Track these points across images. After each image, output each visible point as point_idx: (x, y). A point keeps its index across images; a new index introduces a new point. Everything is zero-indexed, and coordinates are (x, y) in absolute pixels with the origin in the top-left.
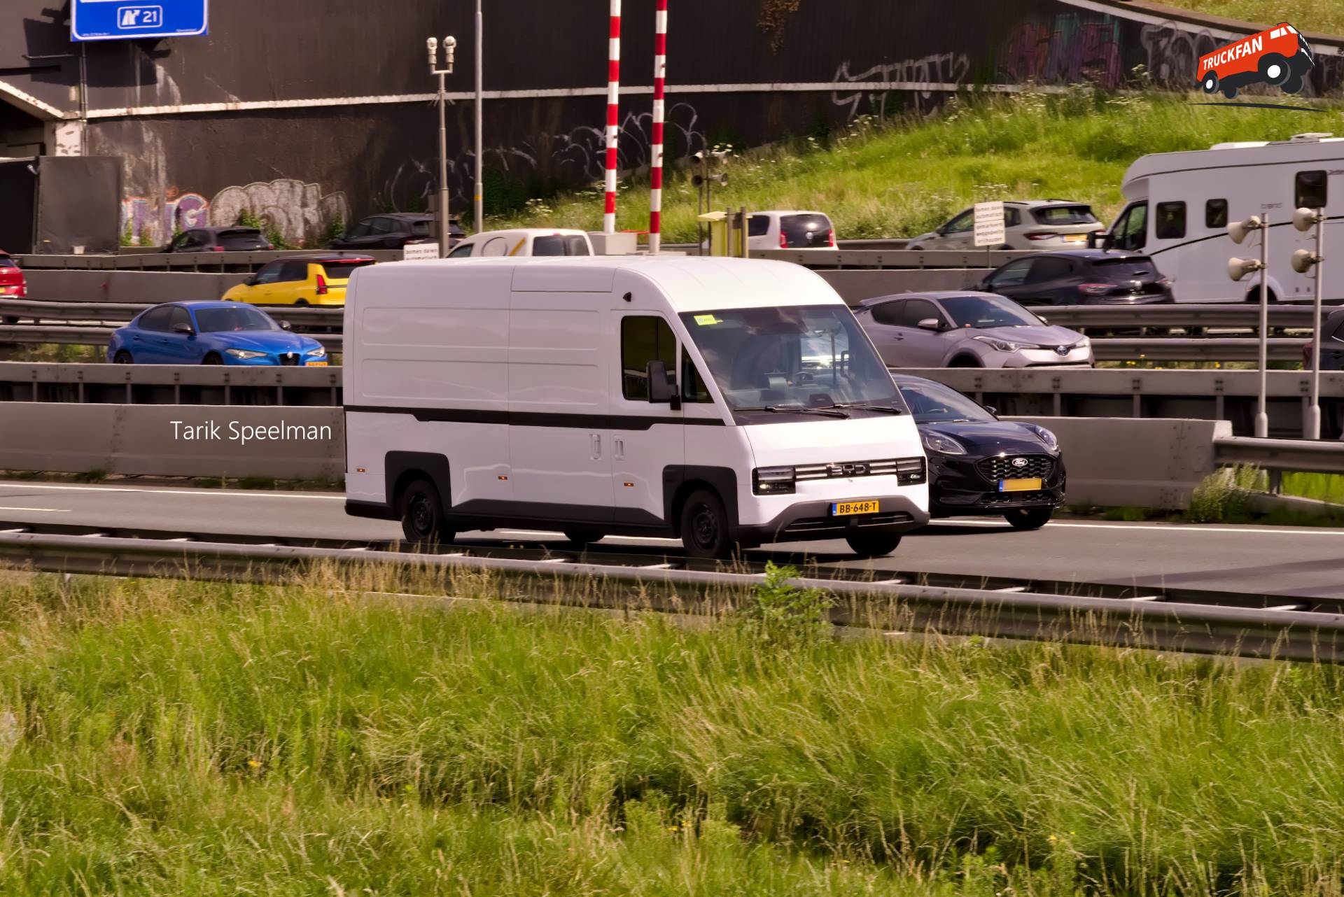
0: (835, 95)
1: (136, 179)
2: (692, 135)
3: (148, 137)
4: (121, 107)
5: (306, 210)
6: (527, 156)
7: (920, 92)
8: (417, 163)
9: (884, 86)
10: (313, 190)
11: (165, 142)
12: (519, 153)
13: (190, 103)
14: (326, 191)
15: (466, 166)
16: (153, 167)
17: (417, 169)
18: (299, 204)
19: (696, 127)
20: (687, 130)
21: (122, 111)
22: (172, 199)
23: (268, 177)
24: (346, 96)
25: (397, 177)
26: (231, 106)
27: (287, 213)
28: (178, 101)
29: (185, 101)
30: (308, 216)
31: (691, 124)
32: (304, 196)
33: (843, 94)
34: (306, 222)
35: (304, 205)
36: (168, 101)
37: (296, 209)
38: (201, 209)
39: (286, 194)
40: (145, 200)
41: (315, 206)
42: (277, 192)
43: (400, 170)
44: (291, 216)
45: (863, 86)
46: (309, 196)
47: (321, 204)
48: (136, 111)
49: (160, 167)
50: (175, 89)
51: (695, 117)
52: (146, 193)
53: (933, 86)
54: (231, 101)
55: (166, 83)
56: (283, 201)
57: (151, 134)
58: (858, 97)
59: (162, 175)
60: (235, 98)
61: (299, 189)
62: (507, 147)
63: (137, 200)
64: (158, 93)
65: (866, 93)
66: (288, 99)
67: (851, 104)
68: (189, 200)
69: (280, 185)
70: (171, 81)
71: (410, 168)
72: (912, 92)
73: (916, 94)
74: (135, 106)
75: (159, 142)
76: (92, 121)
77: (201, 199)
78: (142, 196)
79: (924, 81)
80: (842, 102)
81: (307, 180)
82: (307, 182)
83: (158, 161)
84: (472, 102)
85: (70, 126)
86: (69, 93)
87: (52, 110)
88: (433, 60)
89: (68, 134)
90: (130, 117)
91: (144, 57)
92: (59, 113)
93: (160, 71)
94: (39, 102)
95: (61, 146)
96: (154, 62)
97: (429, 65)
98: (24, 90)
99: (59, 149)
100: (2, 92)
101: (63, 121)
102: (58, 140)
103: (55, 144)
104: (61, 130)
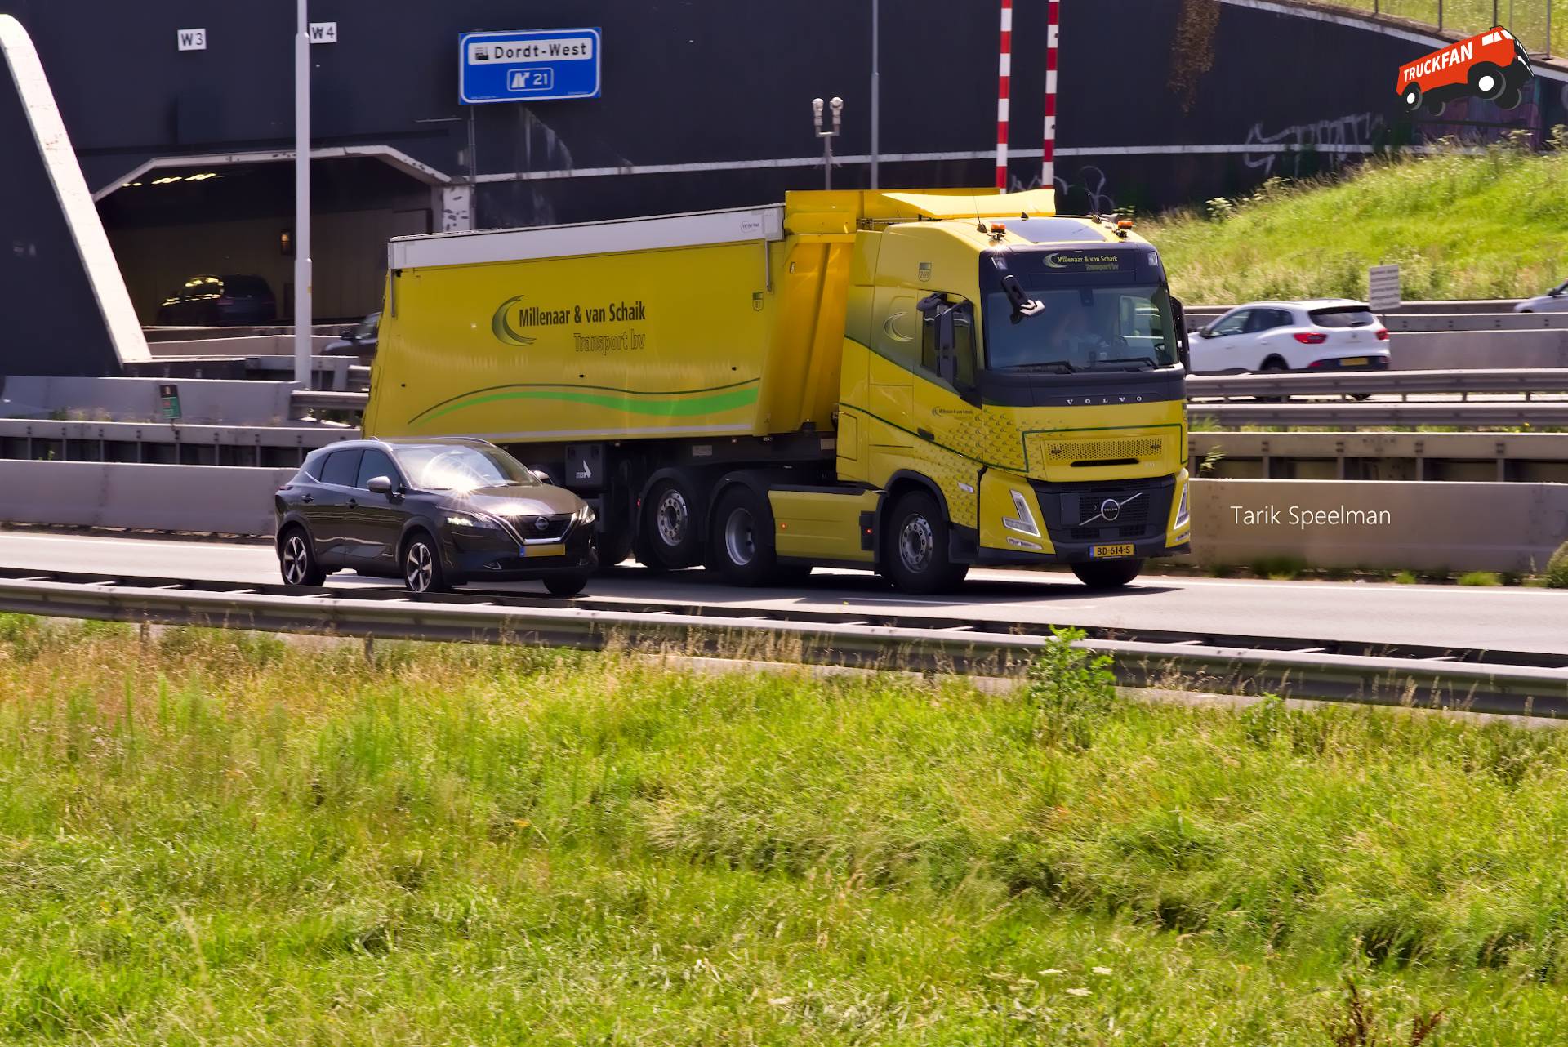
0: (1247, 157)
2: (1100, 199)
3: (538, 202)
4: (511, 171)
7: (1335, 154)
9: (1297, 147)
11: (554, 204)
13: (582, 166)
19: (1105, 190)
20: (1094, 193)
21: (512, 176)
24: (744, 159)
26: (624, 170)
28: (569, 165)
29: (577, 164)
31: (1099, 188)
33: (1255, 156)
36: (559, 164)
45: (1276, 148)
48: (525, 176)
50: (567, 153)
51: (1103, 181)
53: (1349, 148)
54: (624, 165)
55: (557, 147)
57: (542, 199)
58: (1271, 159)
60: (629, 162)
64: (549, 156)
65: (1278, 154)
66: (681, 162)
67: (1264, 166)
70: (562, 145)
72: (1327, 154)
73: (1331, 156)
74: (525, 171)
75: (550, 206)
76: (480, 187)
79: (1340, 143)
80: (1254, 165)
84: (868, 165)
85: (458, 192)
86: (456, 158)
87: (439, 175)
88: (818, 122)
89: (456, 199)
90: (520, 181)
91: (535, 120)
92: (446, 178)
93: (551, 135)
94: (425, 167)
95: (449, 211)
96: (545, 126)
97: (813, 127)
98: (410, 155)
99: (446, 215)
100: (386, 156)
101: (451, 185)
102: (447, 207)
103: (443, 210)
104: (448, 195)
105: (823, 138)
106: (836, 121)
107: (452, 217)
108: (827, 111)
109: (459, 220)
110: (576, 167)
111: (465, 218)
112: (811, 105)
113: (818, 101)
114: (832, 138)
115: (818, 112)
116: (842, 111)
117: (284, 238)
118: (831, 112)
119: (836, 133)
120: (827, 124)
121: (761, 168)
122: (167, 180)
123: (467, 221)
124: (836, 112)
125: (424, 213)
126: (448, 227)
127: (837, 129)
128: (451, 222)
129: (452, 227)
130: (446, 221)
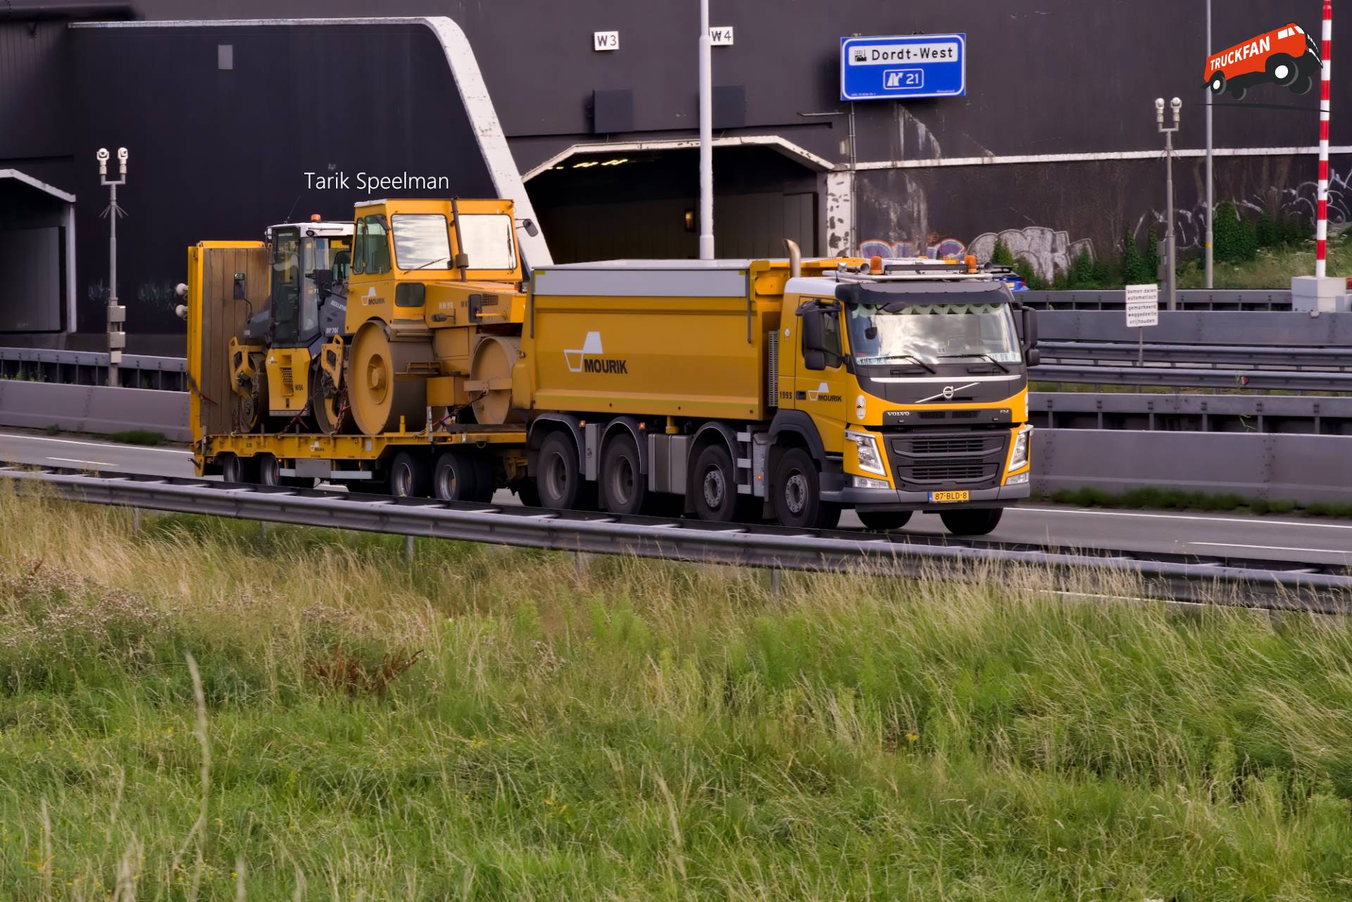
1: (900, 225)
3: (911, 187)
4: (887, 160)
5: (1056, 254)
6: (1258, 208)
8: (1156, 214)
10: (1063, 236)
11: (926, 192)
12: (1250, 205)
13: (950, 156)
14: (1074, 237)
15: (1201, 216)
16: (915, 214)
17: (1156, 219)
18: (1049, 249)
21: (888, 164)
22: (933, 244)
23: (1020, 225)
24: (1093, 151)
25: (1138, 227)
26: (987, 160)
27: (1038, 258)
28: (938, 155)
29: (946, 155)
30: (1057, 260)
32: (1054, 241)
34: (1056, 265)
35: (1054, 250)
36: (929, 154)
37: (1047, 255)
38: (959, 254)
39: (1037, 240)
40: (908, 244)
41: (1064, 252)
42: (1029, 238)
43: (1141, 220)
44: (1042, 261)
46: (1058, 242)
47: (1069, 250)
48: (900, 164)
49: (922, 214)
50: (936, 144)
52: (909, 239)
54: (987, 156)
55: (928, 139)
56: (1034, 246)
57: (914, 184)
59: (924, 223)
60: (991, 153)
61: (1049, 235)
62: (1239, 200)
63: (901, 244)
64: (920, 147)
66: (1039, 153)
68: (948, 245)
69: (1033, 233)
70: (932, 138)
71: (1151, 218)
74: (900, 159)
75: (921, 192)
76: (859, 174)
77: (960, 245)
78: (905, 241)
81: (1056, 227)
82: (1056, 230)
83: (921, 208)
84: (1203, 159)
85: (840, 177)
86: (838, 148)
87: (824, 163)
88: (1161, 119)
89: (838, 184)
90: (895, 169)
91: (908, 115)
92: (830, 166)
93: (922, 128)
94: (811, 155)
95: (833, 195)
96: (917, 120)
97: (1157, 124)
98: (798, 144)
99: (830, 198)
100: (777, 145)
101: (834, 172)
102: (830, 191)
103: (827, 194)
104: (832, 180)
105: (1165, 133)
106: (1177, 118)
107: (836, 200)
108: (1168, 111)
109: (841, 202)
110: (944, 156)
111: (845, 200)
112: (1154, 104)
113: (1161, 101)
114: (1172, 133)
115: (1161, 110)
116: (1180, 109)
117: (688, 216)
118: (1171, 110)
119: (1176, 129)
120: (1169, 122)
121: (1108, 160)
122: (585, 165)
123: (848, 204)
124: (1177, 110)
125: (811, 196)
126: (832, 208)
127: (1177, 125)
128: (835, 204)
129: (835, 208)
130: (830, 203)
